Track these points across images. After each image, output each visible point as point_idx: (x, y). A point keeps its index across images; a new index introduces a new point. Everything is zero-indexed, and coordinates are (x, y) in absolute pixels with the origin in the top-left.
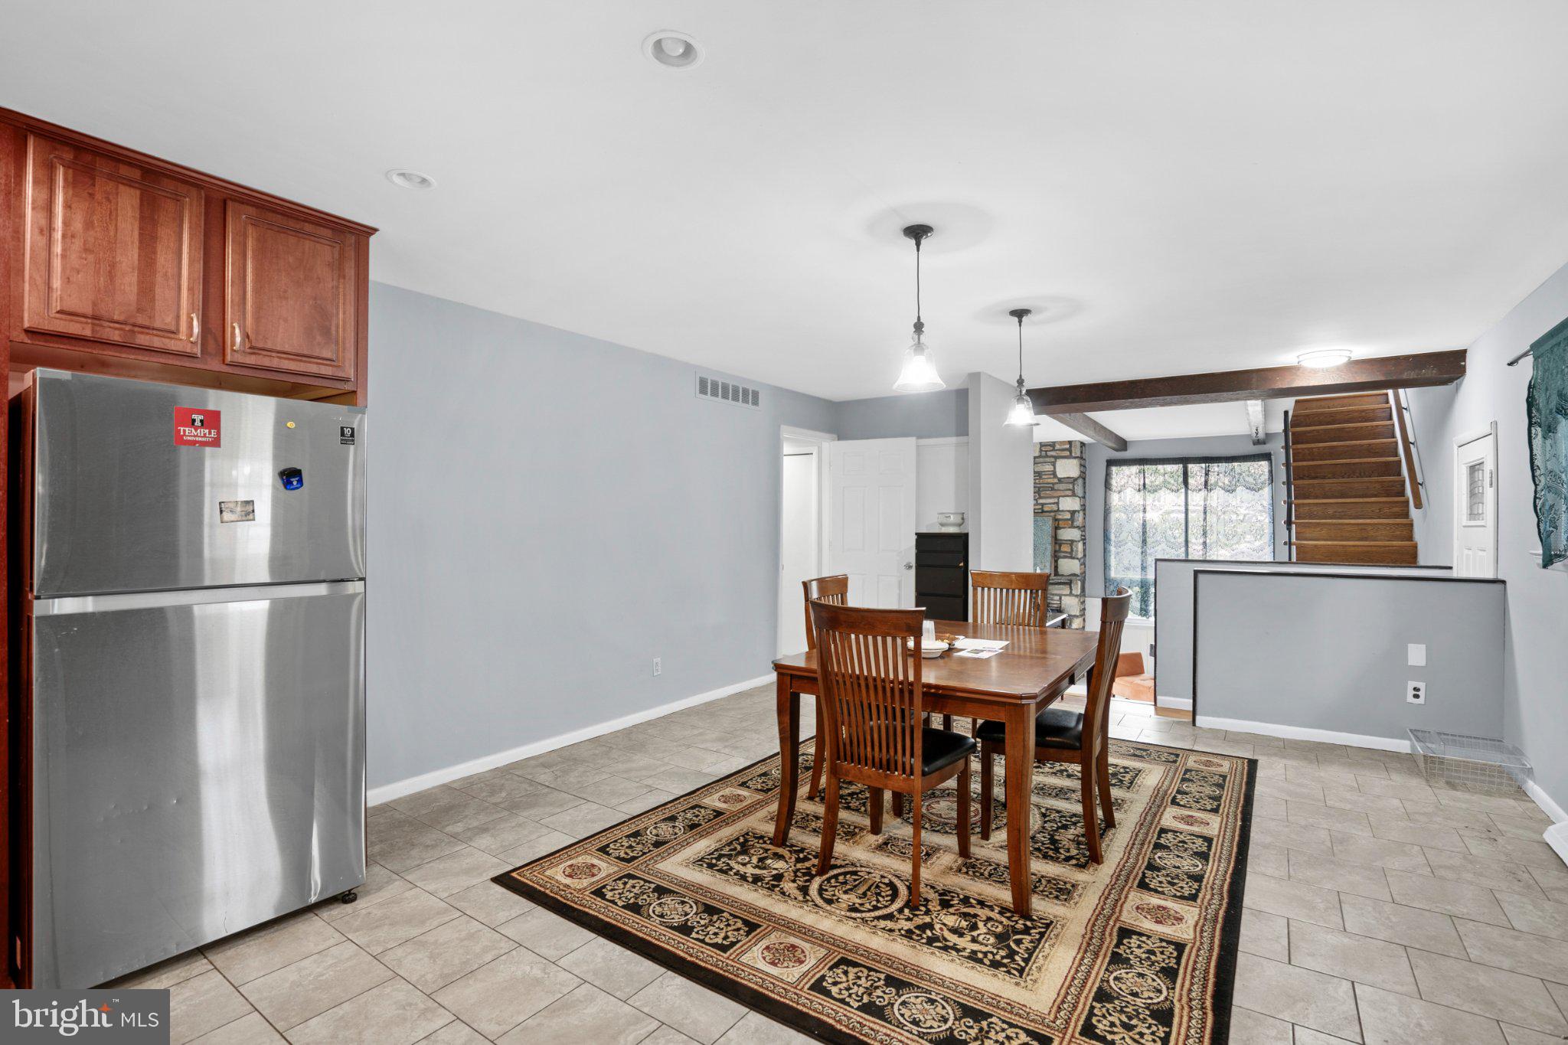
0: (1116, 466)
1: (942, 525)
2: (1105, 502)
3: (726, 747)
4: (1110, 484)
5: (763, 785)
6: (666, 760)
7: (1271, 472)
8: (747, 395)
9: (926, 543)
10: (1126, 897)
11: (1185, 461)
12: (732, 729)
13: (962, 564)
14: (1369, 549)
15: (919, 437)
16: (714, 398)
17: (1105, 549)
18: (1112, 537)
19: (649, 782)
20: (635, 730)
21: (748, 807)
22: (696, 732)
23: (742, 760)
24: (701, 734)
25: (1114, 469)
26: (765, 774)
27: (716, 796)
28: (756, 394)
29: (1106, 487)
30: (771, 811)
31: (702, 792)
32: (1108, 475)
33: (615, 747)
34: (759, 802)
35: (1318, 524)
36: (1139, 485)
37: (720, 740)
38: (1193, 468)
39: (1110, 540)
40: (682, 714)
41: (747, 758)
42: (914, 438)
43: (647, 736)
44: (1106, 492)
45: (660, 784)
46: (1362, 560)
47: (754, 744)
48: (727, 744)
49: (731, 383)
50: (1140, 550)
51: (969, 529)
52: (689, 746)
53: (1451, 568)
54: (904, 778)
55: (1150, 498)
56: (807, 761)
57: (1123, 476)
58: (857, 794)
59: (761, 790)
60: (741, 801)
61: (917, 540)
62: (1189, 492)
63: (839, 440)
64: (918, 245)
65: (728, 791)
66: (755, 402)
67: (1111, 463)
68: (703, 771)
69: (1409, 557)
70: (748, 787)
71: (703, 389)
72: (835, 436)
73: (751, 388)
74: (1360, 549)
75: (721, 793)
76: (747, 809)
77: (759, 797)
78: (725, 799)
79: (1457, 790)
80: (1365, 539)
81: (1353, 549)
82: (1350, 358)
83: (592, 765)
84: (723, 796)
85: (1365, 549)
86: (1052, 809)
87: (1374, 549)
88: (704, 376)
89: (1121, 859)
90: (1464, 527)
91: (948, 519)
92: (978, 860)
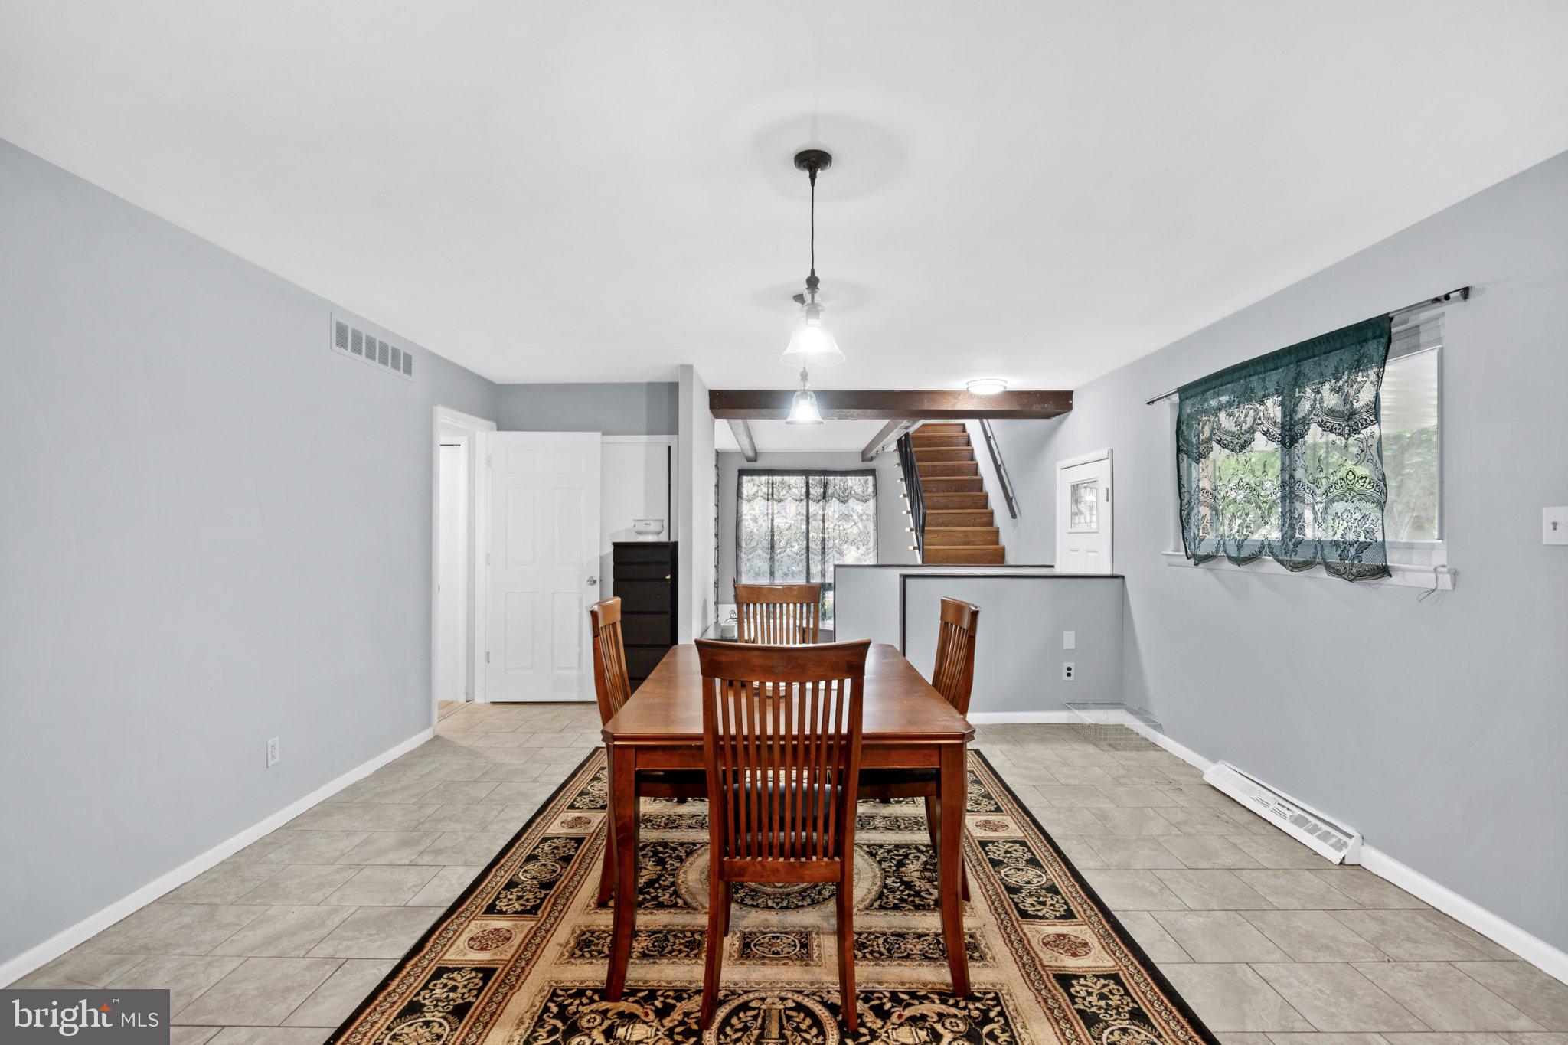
0: (747, 475)
1: (639, 533)
2: (737, 510)
3: (421, 853)
4: (742, 493)
5: (522, 902)
6: (334, 900)
7: (875, 486)
8: (397, 358)
9: (623, 553)
10: (1025, 934)
11: (807, 473)
12: (414, 823)
13: (669, 577)
14: (973, 552)
15: (604, 434)
16: (354, 355)
17: (737, 556)
18: (743, 545)
19: (326, 950)
20: (242, 860)
21: (525, 945)
22: (356, 840)
23: (461, 870)
24: (368, 842)
25: (745, 478)
26: (511, 885)
27: (463, 941)
28: (408, 359)
29: (738, 496)
30: (562, 941)
31: (435, 943)
32: (739, 484)
33: (218, 901)
34: (534, 933)
35: (935, 531)
36: (768, 495)
37: (403, 844)
38: (813, 480)
39: (741, 547)
40: (315, 814)
41: (467, 864)
42: (600, 433)
43: (274, 867)
44: (738, 500)
45: (349, 948)
46: (967, 561)
47: (462, 839)
48: (421, 848)
49: (379, 338)
50: (768, 556)
51: (680, 538)
52: (359, 867)
53: (1052, 566)
54: (827, 863)
55: (777, 507)
56: (557, 848)
57: (750, 485)
58: (657, 880)
59: (523, 912)
60: (508, 939)
61: (614, 551)
62: (810, 502)
63: (498, 430)
64: (813, 178)
65: (474, 928)
66: (408, 370)
67: (742, 473)
68: (411, 904)
69: (998, 558)
70: (501, 912)
71: (341, 342)
72: (494, 424)
73: (403, 350)
74: (967, 552)
75: (466, 936)
76: (525, 949)
77: (529, 923)
78: (481, 943)
79: (1118, 750)
80: (967, 544)
81: (962, 552)
82: (1006, 388)
83: (191, 950)
84: (472, 939)
85: (971, 552)
86: (875, 845)
87: (976, 552)
88: (343, 321)
89: (980, 887)
90: (1069, 533)
91: (648, 527)
92: (860, 934)
